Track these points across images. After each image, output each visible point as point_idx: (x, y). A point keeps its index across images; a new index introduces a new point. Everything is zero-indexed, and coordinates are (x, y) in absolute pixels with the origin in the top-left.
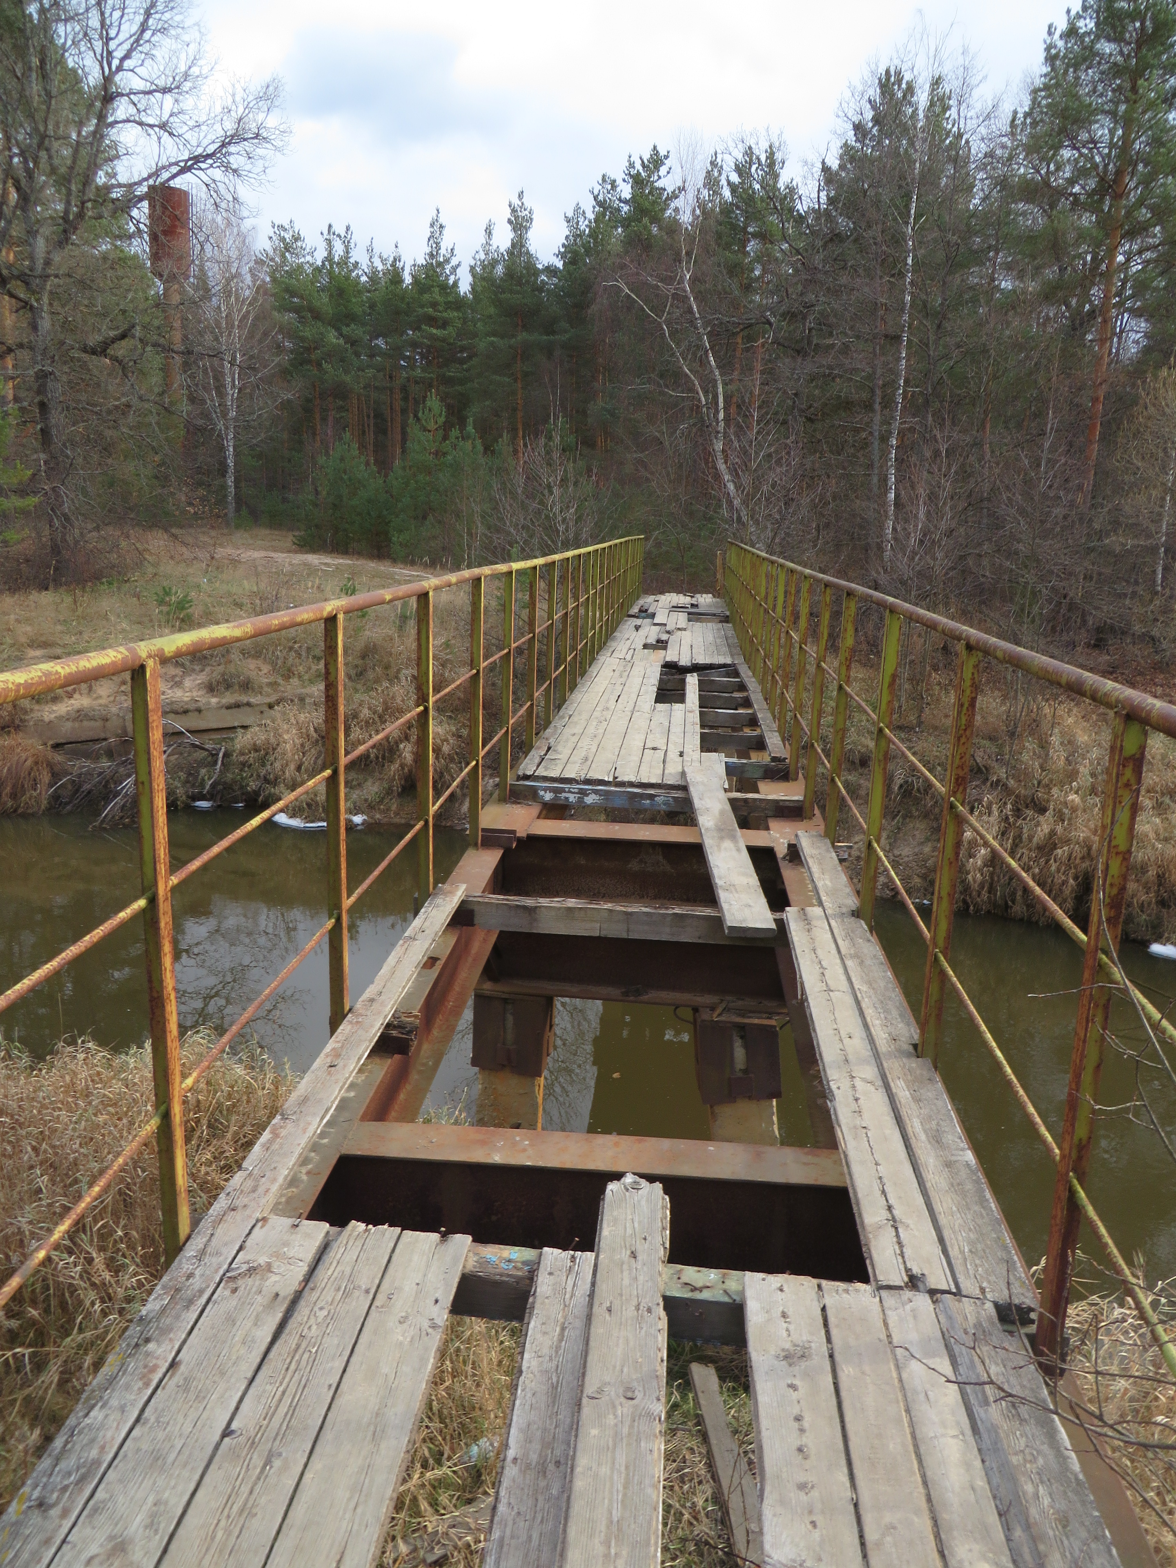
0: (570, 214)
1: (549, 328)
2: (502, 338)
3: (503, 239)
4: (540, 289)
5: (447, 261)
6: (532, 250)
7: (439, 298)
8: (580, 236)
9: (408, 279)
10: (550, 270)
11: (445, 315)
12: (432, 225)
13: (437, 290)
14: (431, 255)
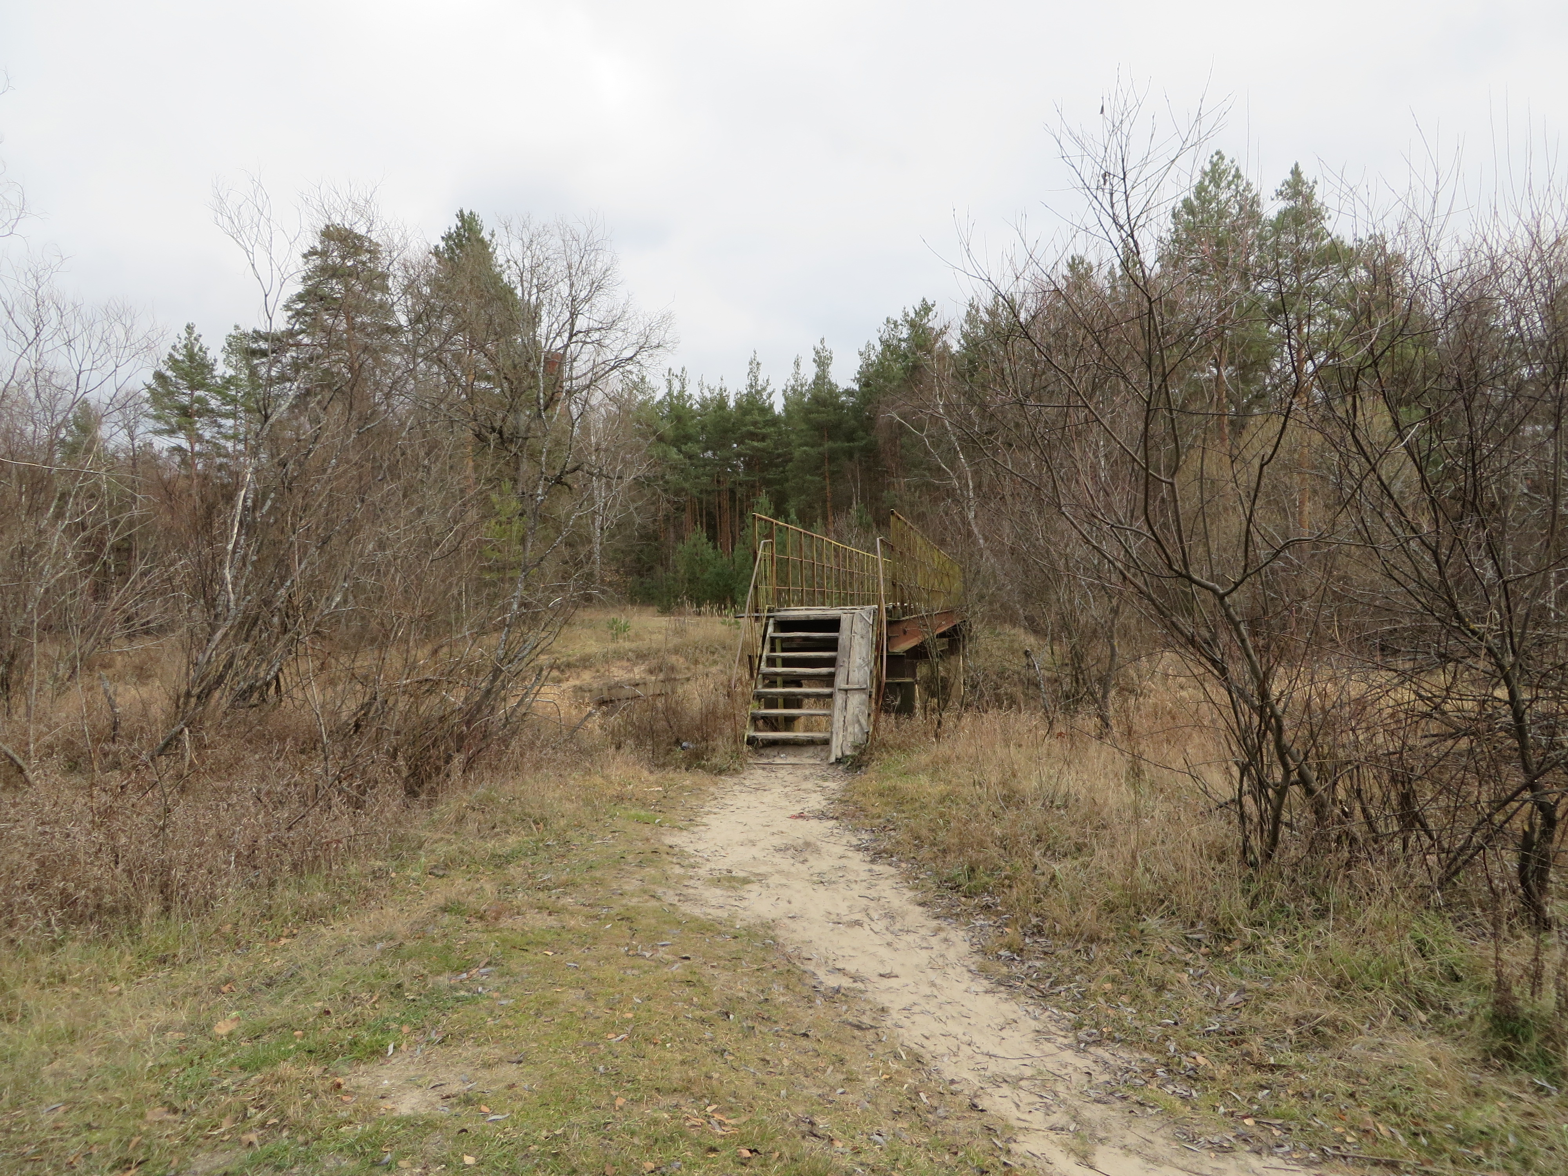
0: (863, 349)
1: (850, 437)
2: (812, 447)
3: (809, 373)
4: (842, 406)
5: (764, 389)
6: (833, 381)
7: (758, 418)
8: (872, 365)
9: (732, 403)
10: (849, 392)
11: (764, 431)
12: (751, 364)
13: (756, 412)
14: (751, 386)
